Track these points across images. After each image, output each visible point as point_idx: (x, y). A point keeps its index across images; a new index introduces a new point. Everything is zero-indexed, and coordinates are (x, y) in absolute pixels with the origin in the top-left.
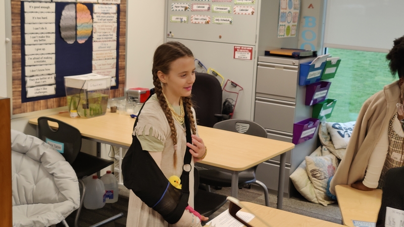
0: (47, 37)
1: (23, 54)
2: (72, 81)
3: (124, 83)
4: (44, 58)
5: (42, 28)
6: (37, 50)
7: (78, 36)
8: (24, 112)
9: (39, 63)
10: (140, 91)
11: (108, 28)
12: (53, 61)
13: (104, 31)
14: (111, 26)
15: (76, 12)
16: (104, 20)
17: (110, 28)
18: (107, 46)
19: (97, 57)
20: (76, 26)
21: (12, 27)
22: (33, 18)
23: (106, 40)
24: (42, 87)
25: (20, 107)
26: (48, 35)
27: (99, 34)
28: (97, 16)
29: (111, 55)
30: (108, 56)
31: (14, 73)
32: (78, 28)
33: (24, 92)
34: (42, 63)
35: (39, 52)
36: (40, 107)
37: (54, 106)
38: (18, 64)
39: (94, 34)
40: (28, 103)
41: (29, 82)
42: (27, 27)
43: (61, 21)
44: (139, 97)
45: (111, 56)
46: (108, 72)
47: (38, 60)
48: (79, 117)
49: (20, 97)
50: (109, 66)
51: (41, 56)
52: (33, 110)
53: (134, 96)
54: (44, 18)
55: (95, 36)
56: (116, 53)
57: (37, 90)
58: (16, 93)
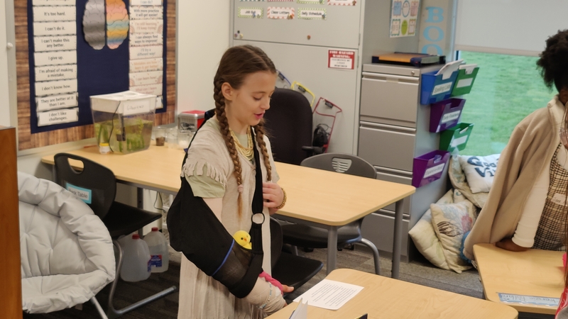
0: (65, 40)
1: (32, 65)
2: (101, 102)
3: (174, 104)
4: (62, 70)
5: (58, 29)
6: (52, 59)
7: (108, 39)
8: (35, 147)
9: (54, 78)
10: (196, 115)
11: (150, 26)
12: (74, 74)
13: (144, 31)
14: (155, 24)
15: (105, 5)
16: (145, 15)
17: (154, 26)
18: (149, 52)
19: (136, 68)
20: (106, 24)
21: (16, 27)
22: (45, 14)
23: (148, 43)
24: (60, 111)
25: (29, 140)
26: (66, 37)
27: (138, 35)
28: (135, 11)
29: (155, 64)
30: (151, 67)
31: (19, 91)
32: (108, 28)
33: (34, 119)
34: (59, 77)
35: (55, 62)
36: (57, 140)
37: (76, 138)
38: (26, 80)
39: (131, 36)
40: (40, 134)
41: (41, 105)
42: (36, 26)
43: (85, 18)
44: (196, 123)
45: (156, 66)
46: (151, 89)
47: (52, 73)
48: (112, 152)
49: (29, 126)
50: (153, 81)
51: (56, 68)
52: (48, 144)
53: (188, 123)
54: (61, 14)
55: (133, 39)
56: (162, 62)
57: (53, 115)
58: (24, 120)
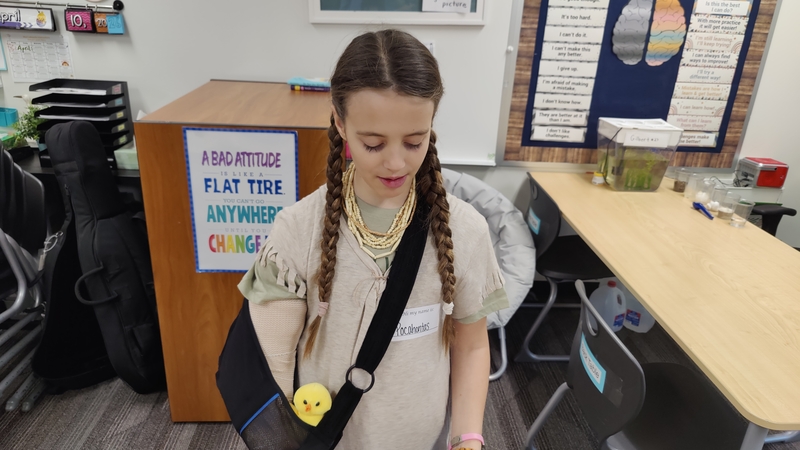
0: (584, 49)
1: (535, 74)
4: (573, 83)
5: (578, 35)
6: (562, 69)
7: (648, 53)
8: (523, 160)
9: (561, 91)
10: (761, 165)
11: (721, 42)
12: (590, 89)
13: (709, 48)
14: (730, 41)
15: (653, 10)
16: (715, 27)
17: (728, 43)
18: (710, 75)
19: (684, 93)
20: (649, 34)
21: (522, 29)
22: (563, 16)
23: (711, 64)
24: (562, 129)
25: (518, 152)
26: (586, 46)
27: (697, 52)
28: (699, 20)
29: (717, 92)
30: (708, 94)
31: (514, 100)
32: (651, 39)
33: (528, 130)
34: (569, 90)
35: (565, 73)
36: (553, 158)
37: (577, 160)
38: (524, 90)
39: (685, 52)
40: (532, 148)
41: (539, 118)
42: (548, 30)
43: (617, 24)
44: (757, 175)
45: (717, 95)
46: (703, 121)
47: (560, 85)
49: (521, 137)
50: (709, 112)
51: (567, 80)
52: (540, 160)
53: (748, 172)
54: (584, 18)
55: (687, 56)
56: (729, 90)
57: (551, 131)
58: (514, 131)
